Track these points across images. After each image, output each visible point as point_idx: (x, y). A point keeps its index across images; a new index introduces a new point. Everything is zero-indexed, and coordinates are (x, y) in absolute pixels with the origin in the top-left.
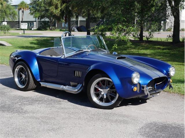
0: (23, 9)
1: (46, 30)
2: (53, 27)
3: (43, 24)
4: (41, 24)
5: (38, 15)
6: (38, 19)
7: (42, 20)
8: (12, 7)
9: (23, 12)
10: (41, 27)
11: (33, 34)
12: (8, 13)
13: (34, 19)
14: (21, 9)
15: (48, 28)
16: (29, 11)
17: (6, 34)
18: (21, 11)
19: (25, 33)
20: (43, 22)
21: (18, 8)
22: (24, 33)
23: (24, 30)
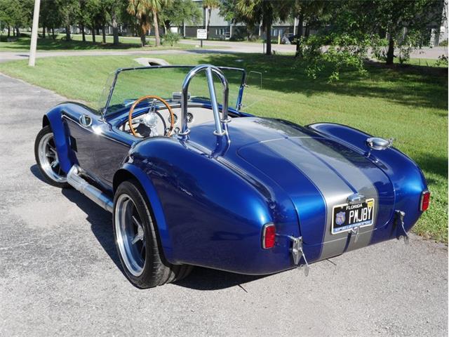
0: (211, 6)
1: (243, 40)
2: (254, 37)
3: (238, 30)
4: (236, 30)
5: (231, 16)
6: (232, 22)
7: (239, 24)
8: (195, 4)
9: (210, 11)
10: (235, 35)
11: (215, 47)
12: (189, 13)
13: (226, 24)
14: (207, 7)
15: (246, 38)
16: (218, 11)
17: (173, 47)
18: (207, 10)
19: (203, 44)
20: (239, 27)
21: (202, 5)
22: (202, 46)
23: (201, 40)
